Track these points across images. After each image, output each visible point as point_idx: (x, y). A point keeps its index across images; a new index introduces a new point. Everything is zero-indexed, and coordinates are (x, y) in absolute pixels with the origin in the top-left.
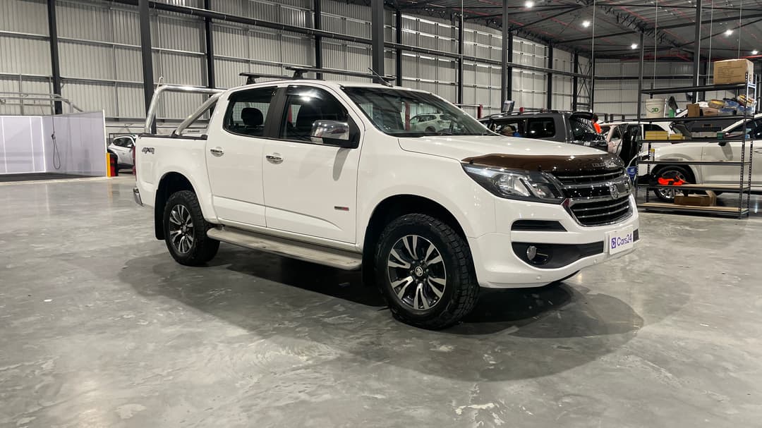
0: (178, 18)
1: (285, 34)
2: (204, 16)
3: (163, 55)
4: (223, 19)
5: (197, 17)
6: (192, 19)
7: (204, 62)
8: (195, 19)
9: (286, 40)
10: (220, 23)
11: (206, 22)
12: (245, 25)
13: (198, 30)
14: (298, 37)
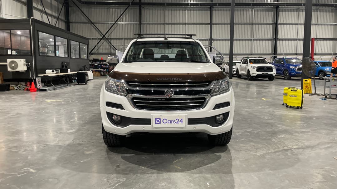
0: (263, 8)
1: (321, 8)
2: (275, 5)
3: (255, 26)
4: (285, 5)
5: (273, 6)
6: (270, 8)
7: (274, 26)
8: (272, 8)
9: (321, 11)
10: (284, 8)
11: (276, 8)
12: (298, 7)
13: (272, 12)
14: (329, 9)
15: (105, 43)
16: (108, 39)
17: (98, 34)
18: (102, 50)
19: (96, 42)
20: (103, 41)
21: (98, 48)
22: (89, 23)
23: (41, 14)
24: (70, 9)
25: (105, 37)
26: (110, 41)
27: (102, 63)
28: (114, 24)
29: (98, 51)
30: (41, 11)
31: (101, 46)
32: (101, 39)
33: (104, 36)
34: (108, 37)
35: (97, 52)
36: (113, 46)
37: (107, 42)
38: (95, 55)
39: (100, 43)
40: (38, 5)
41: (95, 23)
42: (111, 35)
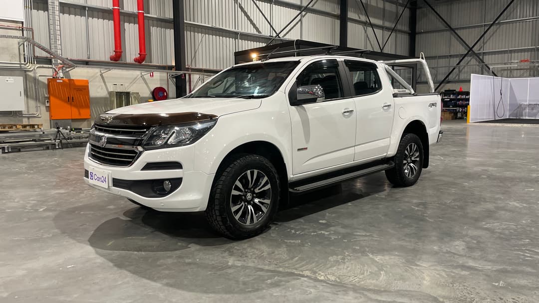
15: (474, 62)
16: (477, 55)
17: (461, 46)
18: (466, 75)
19: (457, 60)
20: (469, 58)
21: (460, 71)
22: (447, 30)
23: (364, 29)
24: (418, 12)
25: (472, 51)
26: (481, 57)
27: (459, 97)
28: (492, 25)
29: (459, 76)
30: (365, 24)
31: (465, 66)
32: (465, 55)
33: (471, 49)
34: (479, 50)
35: (457, 78)
36: (486, 65)
37: (476, 59)
38: (454, 84)
39: (463, 61)
40: (361, 16)
41: (458, 29)
42: (485, 46)
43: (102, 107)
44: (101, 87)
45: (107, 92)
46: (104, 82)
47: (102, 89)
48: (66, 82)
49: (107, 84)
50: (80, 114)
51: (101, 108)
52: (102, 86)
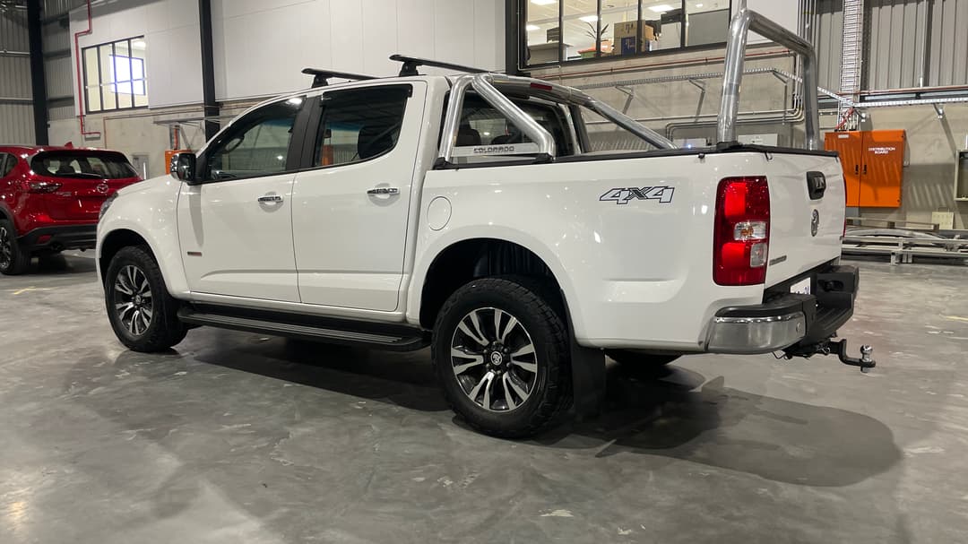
43: (935, 186)
44: (937, 142)
45: (951, 154)
46: (948, 132)
47: (940, 145)
48: (855, 137)
49: (953, 134)
50: (876, 197)
51: (932, 188)
52: (940, 140)
